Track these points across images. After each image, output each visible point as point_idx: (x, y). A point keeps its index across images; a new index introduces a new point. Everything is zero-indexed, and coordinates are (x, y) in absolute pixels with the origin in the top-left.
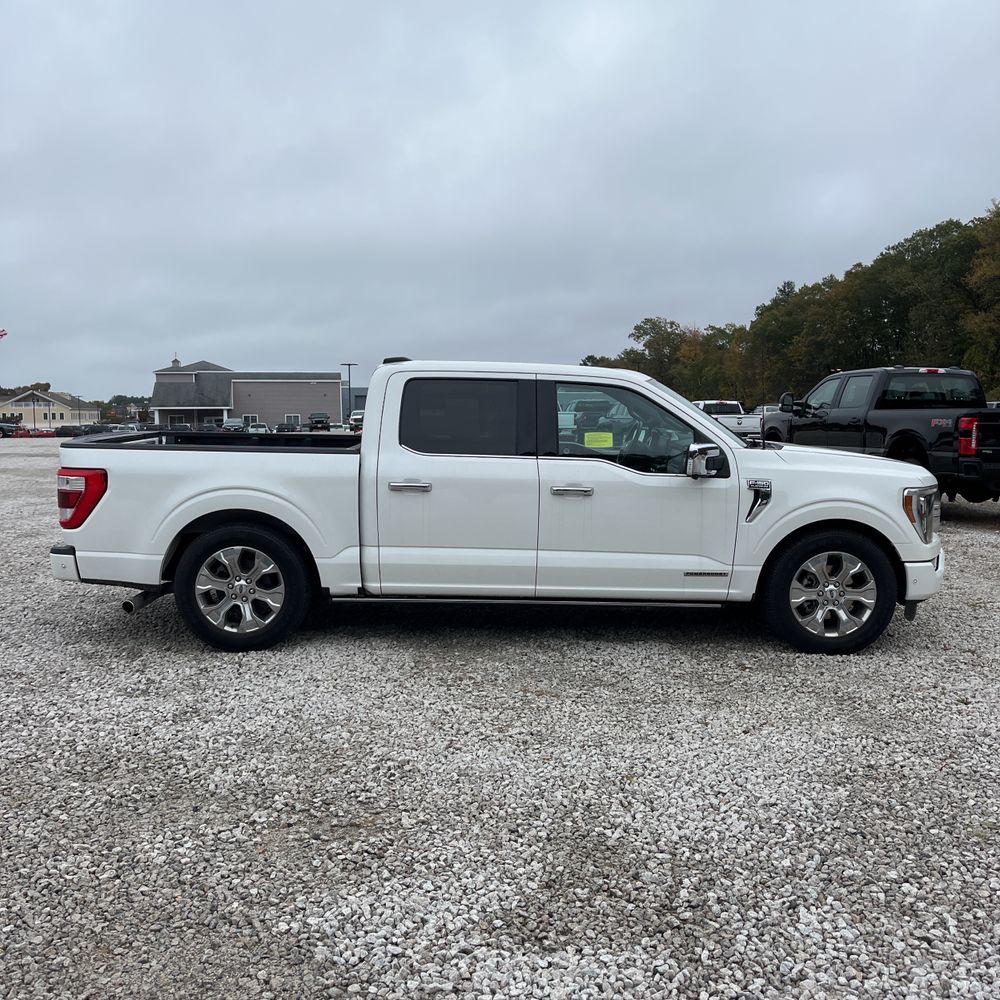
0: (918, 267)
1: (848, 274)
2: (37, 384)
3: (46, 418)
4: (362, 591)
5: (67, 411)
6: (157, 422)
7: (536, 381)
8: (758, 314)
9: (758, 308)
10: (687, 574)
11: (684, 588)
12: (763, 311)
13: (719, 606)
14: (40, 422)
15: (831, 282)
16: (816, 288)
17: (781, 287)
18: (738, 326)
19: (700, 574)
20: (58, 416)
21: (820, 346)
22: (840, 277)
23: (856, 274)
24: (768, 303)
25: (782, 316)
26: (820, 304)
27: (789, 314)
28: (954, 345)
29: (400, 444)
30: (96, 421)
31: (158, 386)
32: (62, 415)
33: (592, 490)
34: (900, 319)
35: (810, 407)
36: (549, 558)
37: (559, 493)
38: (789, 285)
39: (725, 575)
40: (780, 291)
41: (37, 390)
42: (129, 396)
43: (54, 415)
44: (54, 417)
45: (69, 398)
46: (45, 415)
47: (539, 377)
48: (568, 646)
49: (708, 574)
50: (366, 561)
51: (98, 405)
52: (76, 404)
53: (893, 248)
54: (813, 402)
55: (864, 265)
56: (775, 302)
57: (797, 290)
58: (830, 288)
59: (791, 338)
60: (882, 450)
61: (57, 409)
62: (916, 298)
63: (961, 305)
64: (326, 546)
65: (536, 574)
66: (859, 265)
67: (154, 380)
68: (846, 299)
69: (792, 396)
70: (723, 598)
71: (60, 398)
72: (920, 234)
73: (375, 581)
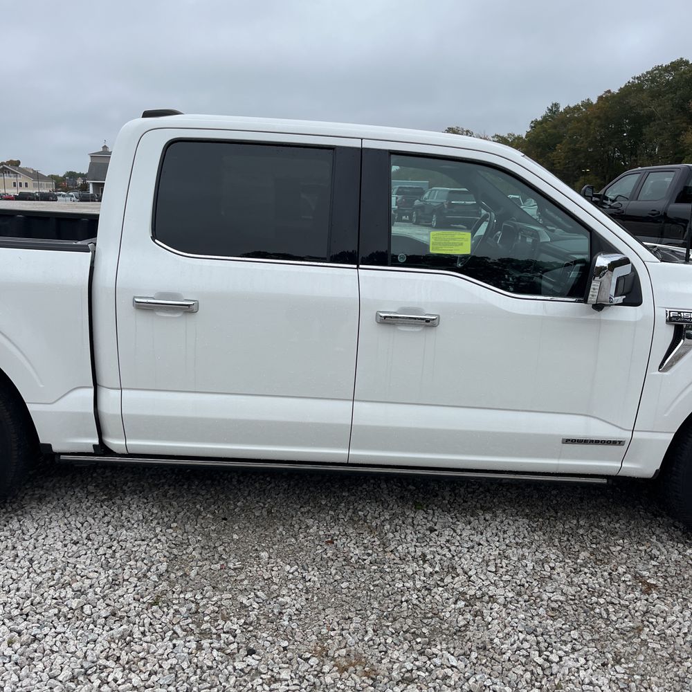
0: (656, 95)
1: (600, 98)
2: (11, 160)
3: (15, 186)
4: (102, 448)
5: (30, 182)
6: (91, 191)
7: (362, 150)
8: (532, 127)
9: (532, 122)
10: (568, 441)
11: (559, 458)
12: (536, 125)
13: (605, 481)
14: (11, 188)
15: (587, 104)
16: (577, 108)
17: (550, 108)
18: (516, 135)
19: (585, 442)
20: (23, 185)
21: (575, 152)
22: (594, 101)
23: (607, 97)
24: (539, 119)
25: (550, 128)
26: (578, 120)
27: (555, 127)
28: (675, 154)
29: (153, 238)
30: (51, 189)
31: (92, 165)
32: (26, 184)
33: (438, 318)
34: (636, 134)
35: (606, 198)
36: (370, 414)
37: (387, 321)
38: (556, 105)
39: (620, 443)
40: (549, 109)
41: (8, 165)
42: (78, 172)
43: (20, 183)
44: (21, 186)
45: (31, 172)
46: (14, 183)
47: (367, 144)
48: (391, 521)
49: (597, 442)
50: (105, 408)
51: (52, 177)
52: (37, 176)
53: (637, 78)
54: (611, 195)
55: (612, 91)
56: (545, 119)
57: (561, 109)
58: (586, 108)
59: (555, 146)
60: (682, 241)
61: (22, 179)
62: (651, 117)
63: (684, 125)
64: (42, 386)
65: (350, 434)
66: (609, 91)
67: (89, 160)
68: (599, 118)
69: (592, 188)
70: (614, 473)
71: (25, 172)
72: (657, 68)
73: (118, 437)
